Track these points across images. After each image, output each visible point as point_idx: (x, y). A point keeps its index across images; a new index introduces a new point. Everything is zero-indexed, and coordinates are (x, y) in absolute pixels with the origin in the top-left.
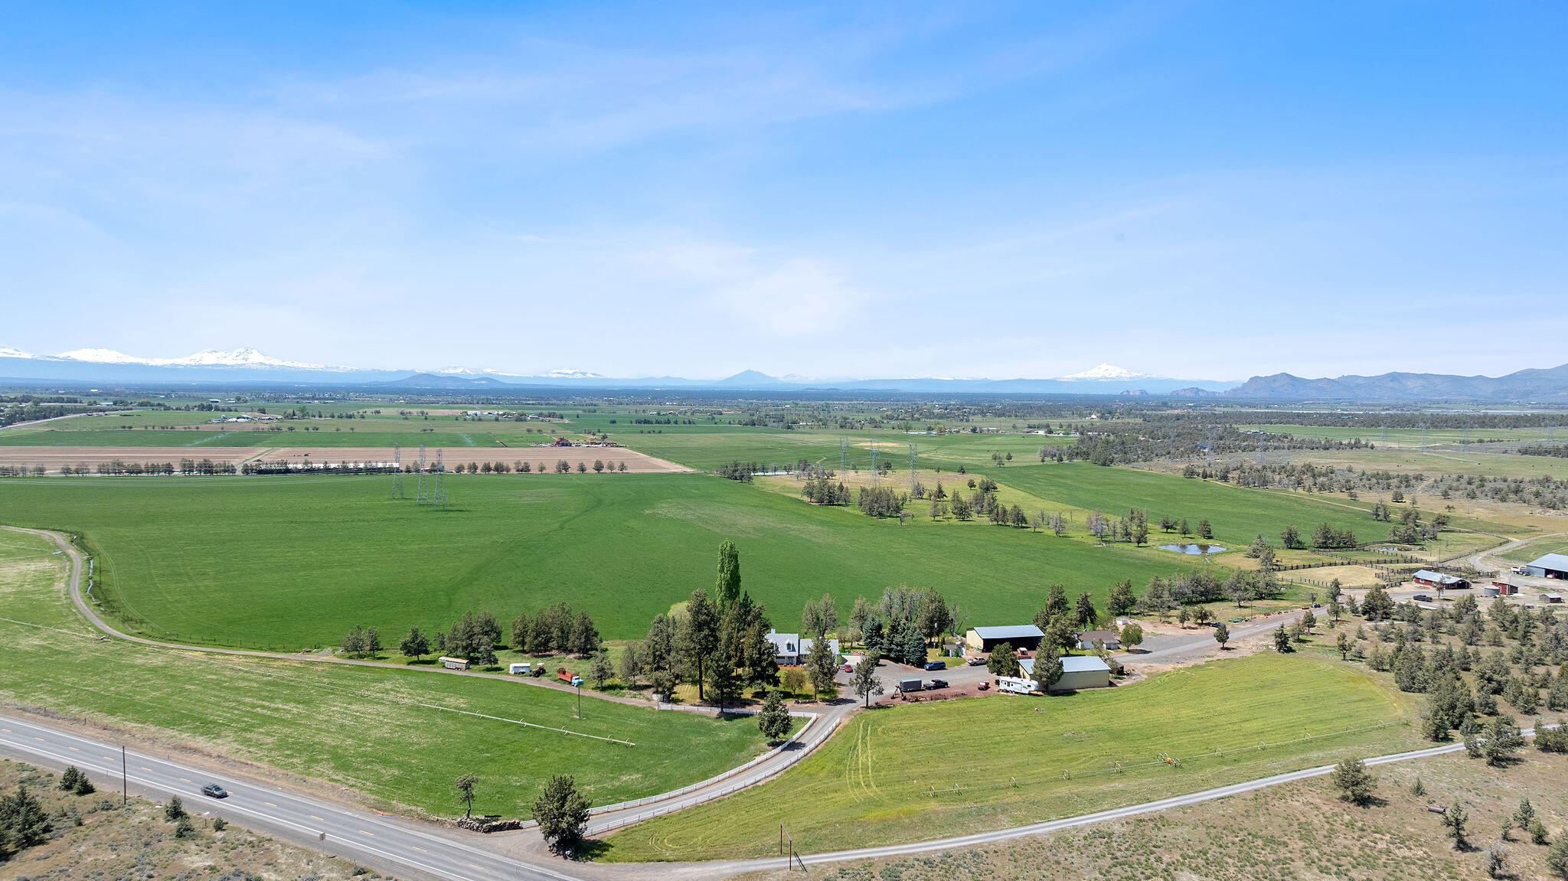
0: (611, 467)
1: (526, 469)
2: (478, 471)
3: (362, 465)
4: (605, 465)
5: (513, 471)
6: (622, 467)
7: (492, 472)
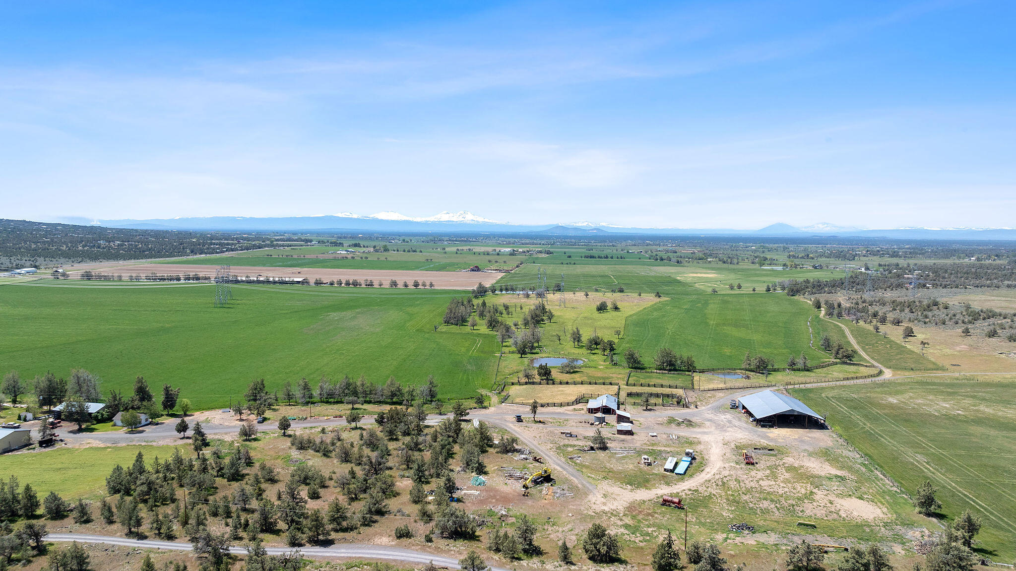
0: (424, 285)
1: (371, 285)
2: (343, 285)
3: (277, 279)
4: (420, 284)
5: (363, 286)
6: (431, 285)
7: (351, 286)
